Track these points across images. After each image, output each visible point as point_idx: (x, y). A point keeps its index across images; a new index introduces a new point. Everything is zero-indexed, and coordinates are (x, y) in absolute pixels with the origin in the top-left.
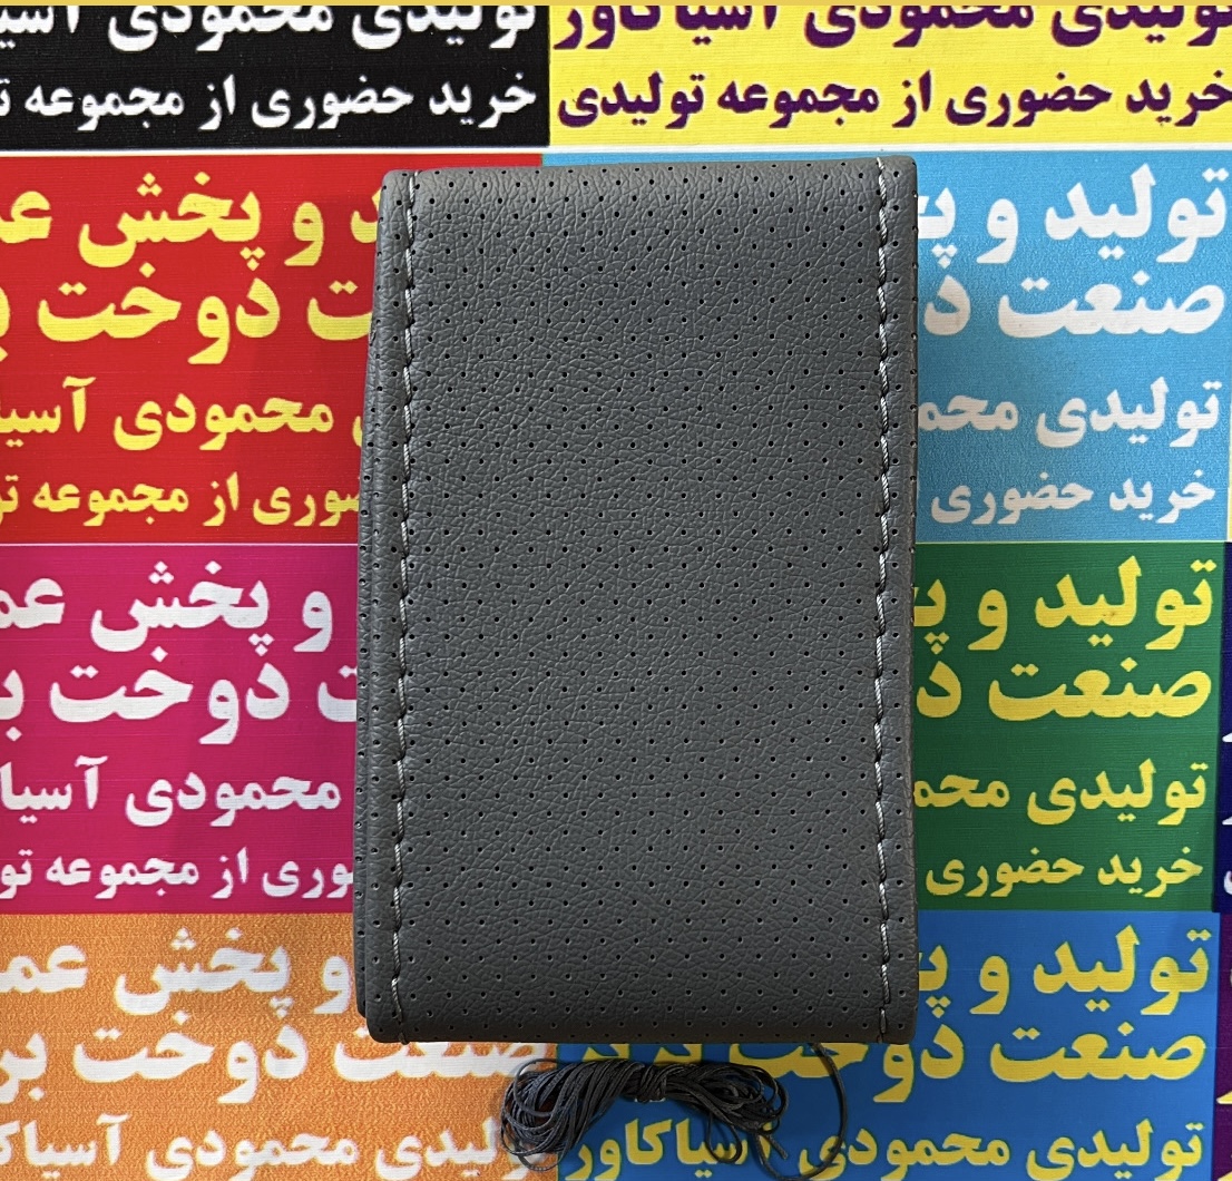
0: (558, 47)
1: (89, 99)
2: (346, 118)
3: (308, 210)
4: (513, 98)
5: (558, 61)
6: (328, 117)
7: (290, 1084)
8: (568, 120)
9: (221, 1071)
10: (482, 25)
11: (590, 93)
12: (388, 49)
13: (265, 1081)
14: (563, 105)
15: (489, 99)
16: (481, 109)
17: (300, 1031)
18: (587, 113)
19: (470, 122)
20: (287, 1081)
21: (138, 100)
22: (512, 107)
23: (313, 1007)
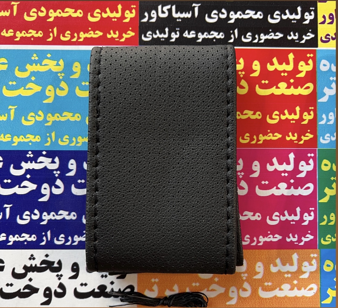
0: (320, 24)
1: (200, 34)
2: (266, 40)
3: (256, 63)
4: (309, 36)
5: (320, 27)
6: (261, 40)
7: (246, 299)
8: (323, 41)
9: (227, 295)
10: (301, 18)
11: (328, 35)
12: (277, 23)
13: (239, 298)
14: (321, 37)
15: (303, 36)
16: (301, 38)
17: (249, 283)
18: (328, 40)
19: (298, 41)
20: (245, 298)
21: (212, 34)
22: (308, 38)
23: (253, 276)
